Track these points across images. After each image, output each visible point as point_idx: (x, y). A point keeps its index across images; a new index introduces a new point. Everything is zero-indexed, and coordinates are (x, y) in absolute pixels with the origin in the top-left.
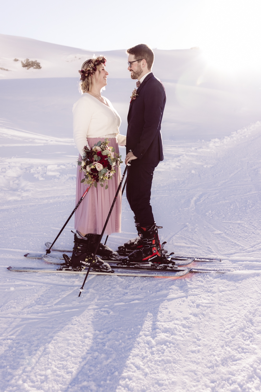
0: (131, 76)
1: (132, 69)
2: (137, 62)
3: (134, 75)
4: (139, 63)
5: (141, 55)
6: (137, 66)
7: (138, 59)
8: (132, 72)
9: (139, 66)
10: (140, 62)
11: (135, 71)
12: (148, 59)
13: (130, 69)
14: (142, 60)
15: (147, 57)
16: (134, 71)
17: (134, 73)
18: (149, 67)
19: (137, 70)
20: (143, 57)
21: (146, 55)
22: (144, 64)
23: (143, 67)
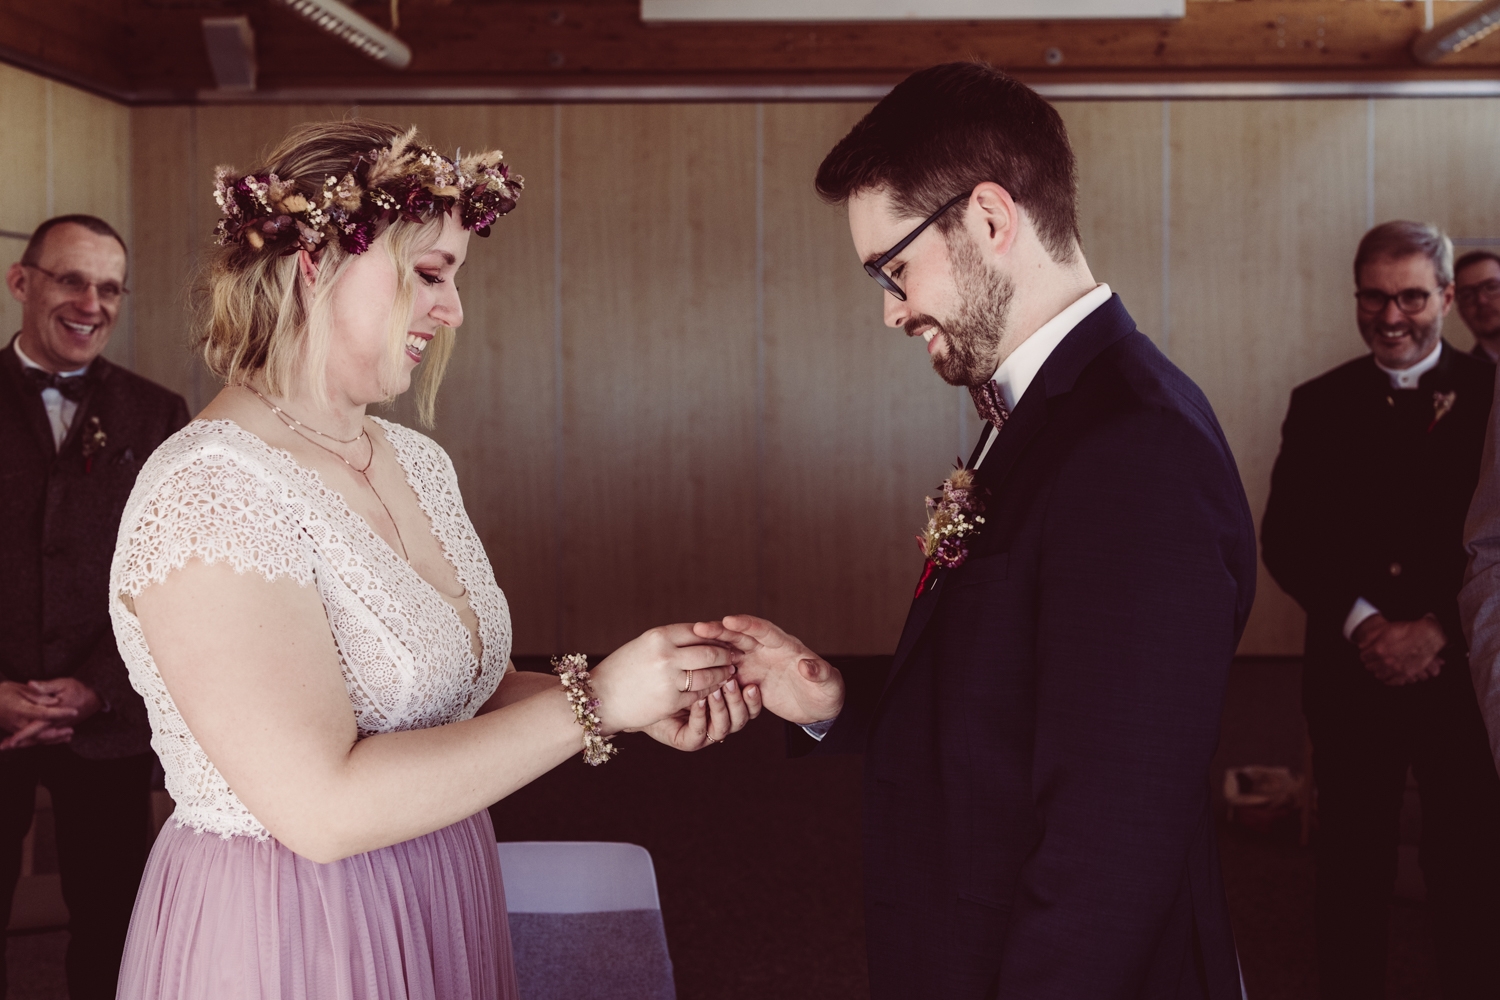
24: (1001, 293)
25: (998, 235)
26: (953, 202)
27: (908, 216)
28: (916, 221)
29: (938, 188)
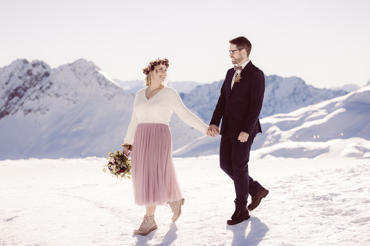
0: (232, 61)
1: (233, 56)
2: (238, 50)
3: (235, 61)
4: (240, 52)
5: (242, 46)
6: (238, 54)
7: (239, 49)
8: (233, 58)
9: (240, 54)
10: (241, 50)
11: (237, 58)
12: (248, 49)
13: (231, 56)
14: (243, 49)
15: (247, 46)
16: (235, 58)
17: (236, 59)
18: (248, 55)
19: (238, 57)
20: (243, 47)
21: (246, 46)
22: (244, 52)
23: (243, 55)
24: (242, 59)
25: (244, 54)
26: (241, 49)
27: (237, 48)
28: (237, 49)
29: (241, 47)
